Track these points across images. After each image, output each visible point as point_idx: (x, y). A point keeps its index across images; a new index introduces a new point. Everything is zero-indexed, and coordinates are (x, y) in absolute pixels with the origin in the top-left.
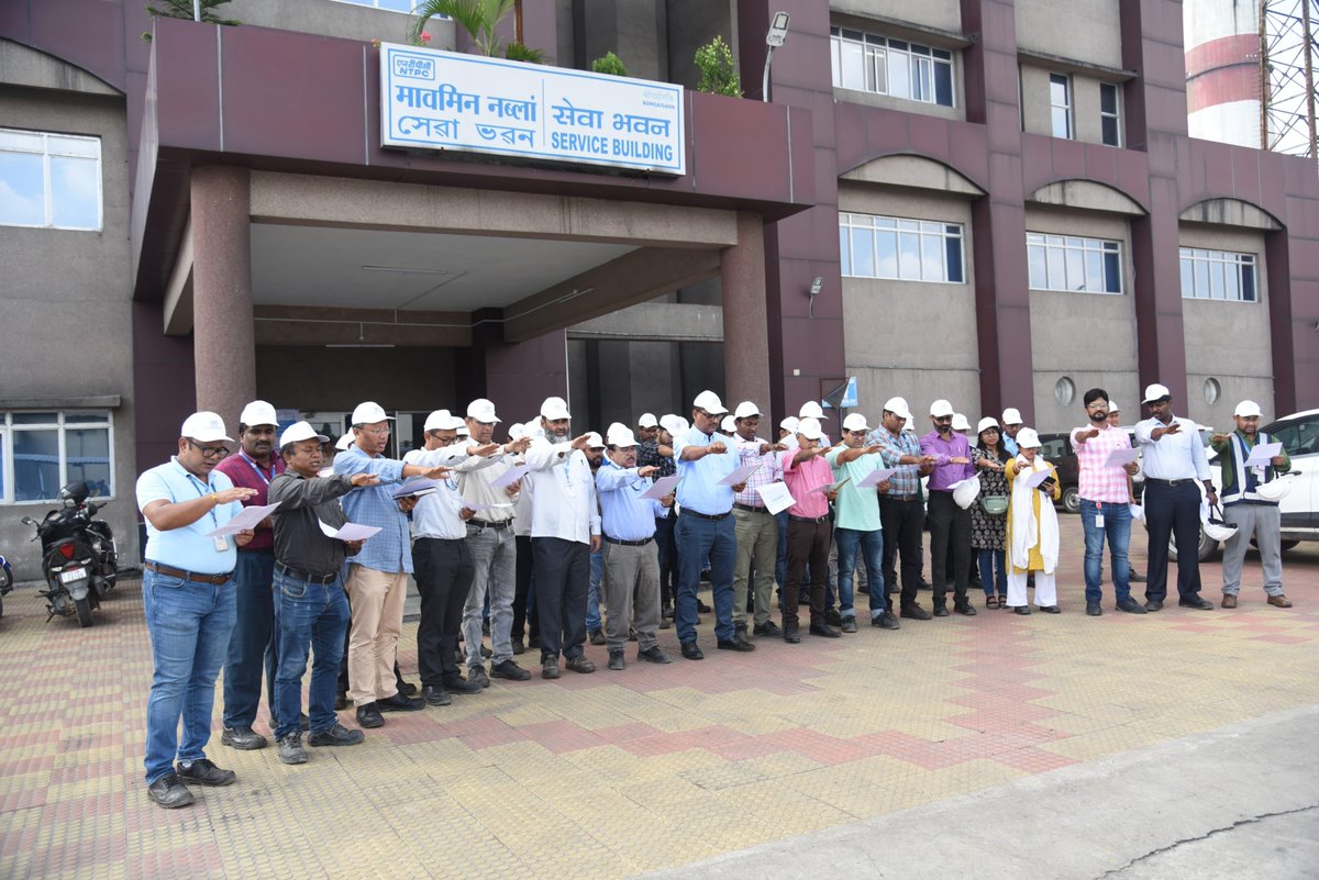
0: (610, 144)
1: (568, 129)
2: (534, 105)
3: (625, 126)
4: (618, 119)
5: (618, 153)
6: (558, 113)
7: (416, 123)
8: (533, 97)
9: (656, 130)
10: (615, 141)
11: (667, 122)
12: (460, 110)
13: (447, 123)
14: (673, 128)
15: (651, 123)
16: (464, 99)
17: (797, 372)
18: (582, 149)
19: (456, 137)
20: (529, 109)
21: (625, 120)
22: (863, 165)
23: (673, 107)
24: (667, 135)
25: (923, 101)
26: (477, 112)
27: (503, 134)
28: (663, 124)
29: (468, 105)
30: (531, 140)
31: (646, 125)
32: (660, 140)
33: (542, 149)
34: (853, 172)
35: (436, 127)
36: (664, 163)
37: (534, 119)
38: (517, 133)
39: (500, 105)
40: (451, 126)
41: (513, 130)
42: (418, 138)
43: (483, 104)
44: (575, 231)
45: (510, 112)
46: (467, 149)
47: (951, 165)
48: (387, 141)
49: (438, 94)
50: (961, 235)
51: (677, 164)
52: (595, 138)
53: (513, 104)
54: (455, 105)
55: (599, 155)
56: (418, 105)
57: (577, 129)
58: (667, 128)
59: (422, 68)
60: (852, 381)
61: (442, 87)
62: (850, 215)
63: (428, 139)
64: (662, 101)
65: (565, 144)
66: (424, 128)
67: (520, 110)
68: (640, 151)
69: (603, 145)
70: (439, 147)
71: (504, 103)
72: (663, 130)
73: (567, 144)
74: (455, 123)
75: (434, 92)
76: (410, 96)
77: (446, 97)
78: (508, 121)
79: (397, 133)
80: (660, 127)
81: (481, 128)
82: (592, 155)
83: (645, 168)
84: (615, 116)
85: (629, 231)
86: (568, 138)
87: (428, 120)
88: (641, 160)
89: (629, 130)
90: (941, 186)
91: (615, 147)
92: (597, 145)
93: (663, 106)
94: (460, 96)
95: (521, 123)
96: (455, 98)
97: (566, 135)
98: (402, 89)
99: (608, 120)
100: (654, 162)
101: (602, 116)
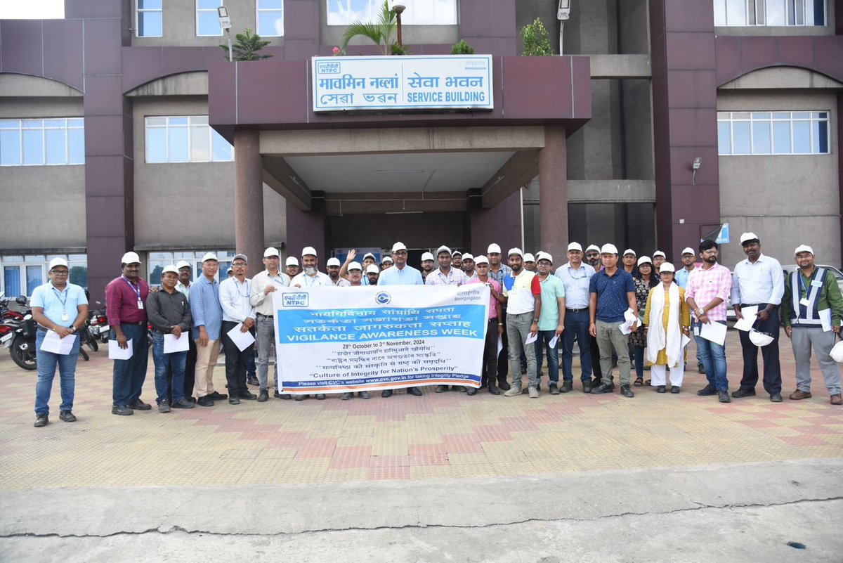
0: (444, 95)
1: (418, 90)
2: (397, 79)
3: (454, 84)
4: (449, 80)
5: (449, 100)
6: (411, 81)
7: (330, 98)
8: (396, 75)
9: (474, 83)
10: (447, 93)
11: (481, 78)
12: (354, 87)
13: (347, 96)
14: (485, 81)
15: (470, 80)
16: (357, 81)
17: (682, 221)
18: (426, 100)
19: (352, 102)
20: (394, 82)
21: (454, 80)
22: (739, 77)
23: (485, 68)
24: (481, 85)
25: (796, 25)
26: (364, 87)
27: (379, 98)
28: (478, 80)
29: (358, 84)
30: (395, 99)
31: (467, 82)
32: (477, 89)
33: (402, 103)
34: (730, 84)
35: (341, 98)
36: (479, 102)
37: (397, 87)
38: (387, 96)
39: (377, 82)
40: (349, 97)
41: (384, 95)
42: (332, 106)
43: (367, 82)
44: (436, 147)
45: (383, 85)
46: (358, 108)
47: (815, 69)
48: (315, 109)
49: (342, 81)
50: (828, 119)
51: (488, 103)
52: (435, 93)
53: (384, 80)
54: (352, 85)
55: (437, 103)
56: (331, 88)
57: (424, 90)
58: (481, 82)
59: (333, 68)
60: (725, 226)
61: (344, 76)
62: (731, 113)
63: (337, 105)
64: (478, 66)
65: (416, 99)
66: (335, 99)
67: (389, 83)
68: (463, 98)
69: (439, 97)
70: (342, 109)
71: (380, 80)
72: (479, 83)
73: (417, 99)
74: (352, 95)
75: (340, 80)
76: (327, 84)
77: (347, 81)
78: (382, 90)
79: (320, 104)
80: (476, 82)
81: (366, 96)
82: (433, 103)
83: (466, 107)
84: (447, 79)
85: (471, 144)
86: (417, 95)
87: (337, 95)
88: (465, 103)
89: (456, 86)
90: (807, 85)
91: (447, 97)
92: (436, 97)
93: (478, 68)
94: (354, 80)
95: (389, 90)
96: (352, 81)
97: (416, 93)
98: (322, 80)
99: (442, 82)
100: (472, 103)
101: (439, 80)
